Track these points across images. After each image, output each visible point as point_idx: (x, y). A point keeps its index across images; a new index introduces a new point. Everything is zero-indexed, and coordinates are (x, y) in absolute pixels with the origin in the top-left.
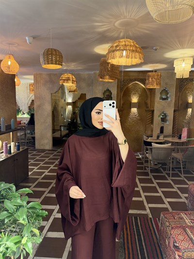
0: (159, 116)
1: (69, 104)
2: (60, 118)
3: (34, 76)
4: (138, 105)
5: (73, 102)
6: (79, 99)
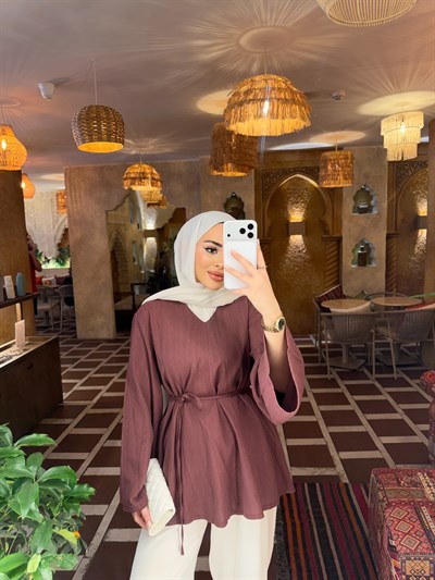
0: (353, 251)
3: (66, 175)
4: (305, 228)
5: (158, 230)
6: (171, 221)
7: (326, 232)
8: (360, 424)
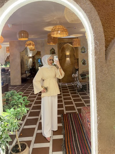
0: (81, 62)
1: (30, 57)
2: (25, 66)
3: (10, 43)
4: (70, 56)
5: (33, 56)
6: (36, 54)
7: (75, 57)
8: (82, 101)
